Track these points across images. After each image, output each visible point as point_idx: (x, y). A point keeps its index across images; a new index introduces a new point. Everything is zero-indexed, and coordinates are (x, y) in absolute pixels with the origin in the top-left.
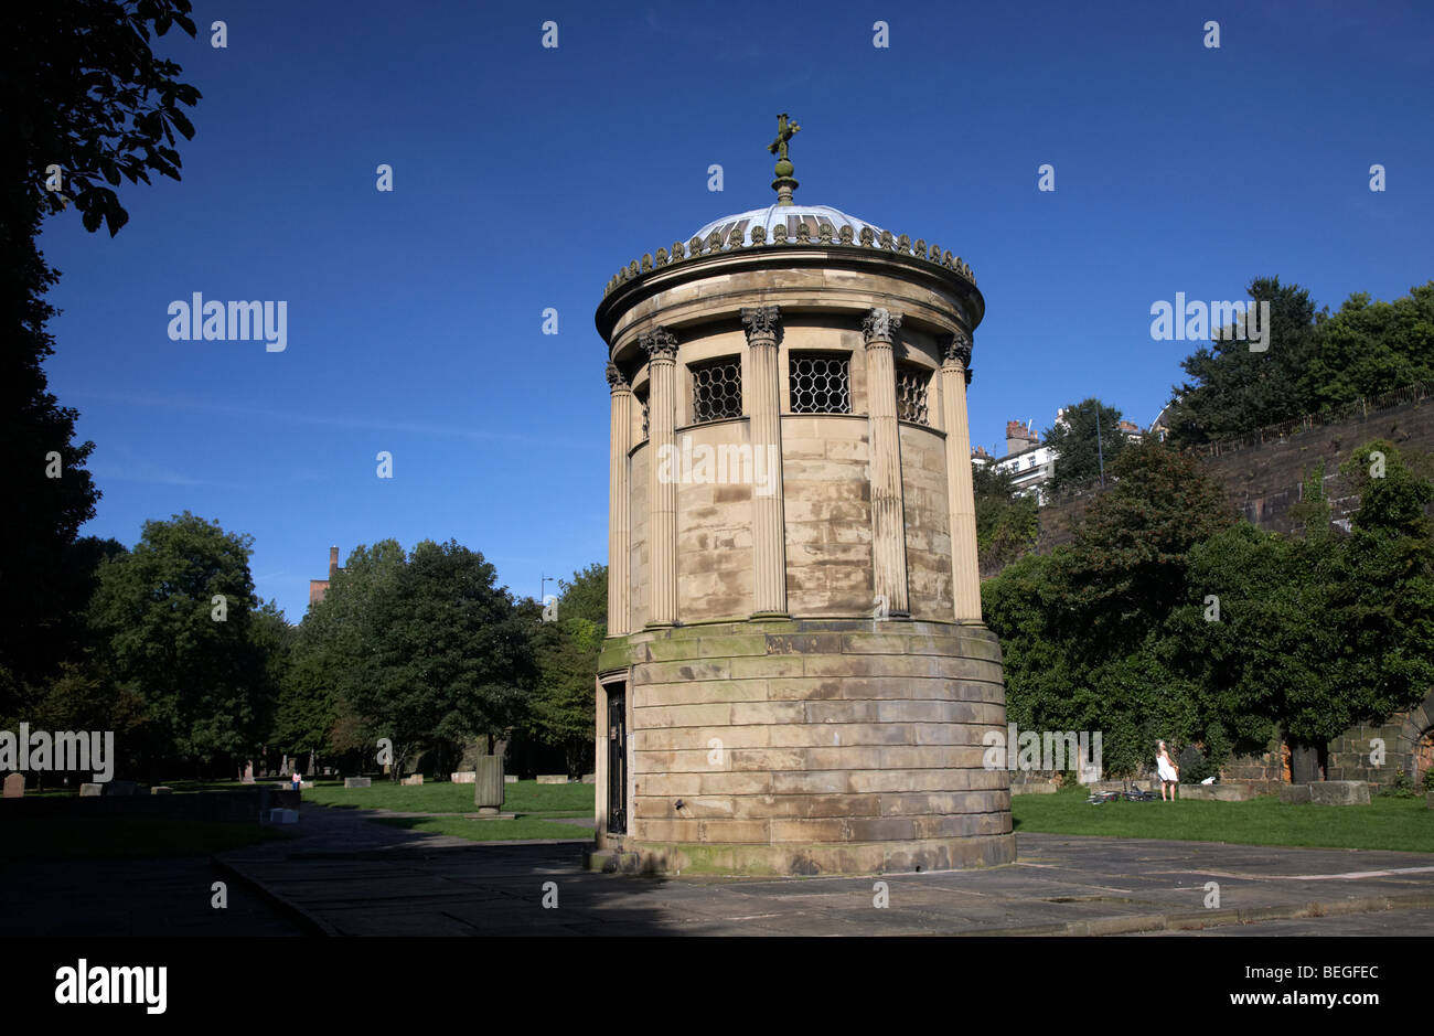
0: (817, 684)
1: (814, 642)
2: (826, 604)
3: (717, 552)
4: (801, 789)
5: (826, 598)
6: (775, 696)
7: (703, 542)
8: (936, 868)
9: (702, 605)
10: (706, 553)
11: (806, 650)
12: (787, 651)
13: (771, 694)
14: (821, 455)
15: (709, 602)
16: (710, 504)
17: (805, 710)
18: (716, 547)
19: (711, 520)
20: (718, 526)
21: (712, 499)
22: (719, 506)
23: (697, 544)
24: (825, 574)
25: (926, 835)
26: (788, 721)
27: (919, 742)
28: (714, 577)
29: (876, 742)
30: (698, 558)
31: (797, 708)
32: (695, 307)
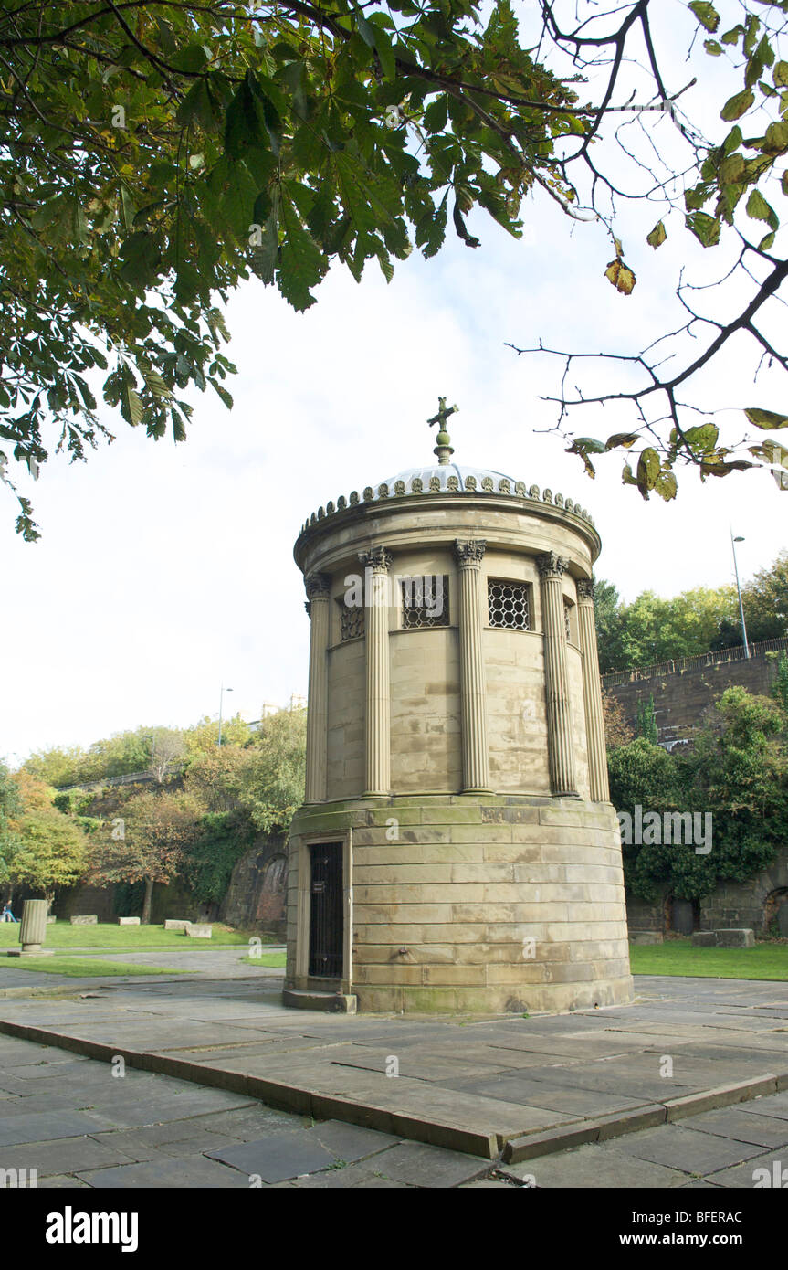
0: (522, 849)
1: (519, 814)
2: (518, 783)
3: (428, 735)
4: (511, 938)
5: (518, 779)
6: (489, 858)
7: (415, 727)
8: (606, 1005)
9: (414, 779)
10: (417, 735)
11: (513, 820)
12: (498, 821)
13: (486, 856)
14: (512, 663)
15: (420, 778)
16: (422, 695)
17: (513, 871)
18: (427, 731)
19: (422, 709)
20: (429, 714)
21: (423, 691)
22: (429, 698)
23: (410, 728)
24: (517, 759)
25: (599, 976)
26: (500, 880)
27: (593, 900)
28: (425, 756)
29: (565, 899)
30: (411, 739)
31: (507, 869)
32: (414, 534)
